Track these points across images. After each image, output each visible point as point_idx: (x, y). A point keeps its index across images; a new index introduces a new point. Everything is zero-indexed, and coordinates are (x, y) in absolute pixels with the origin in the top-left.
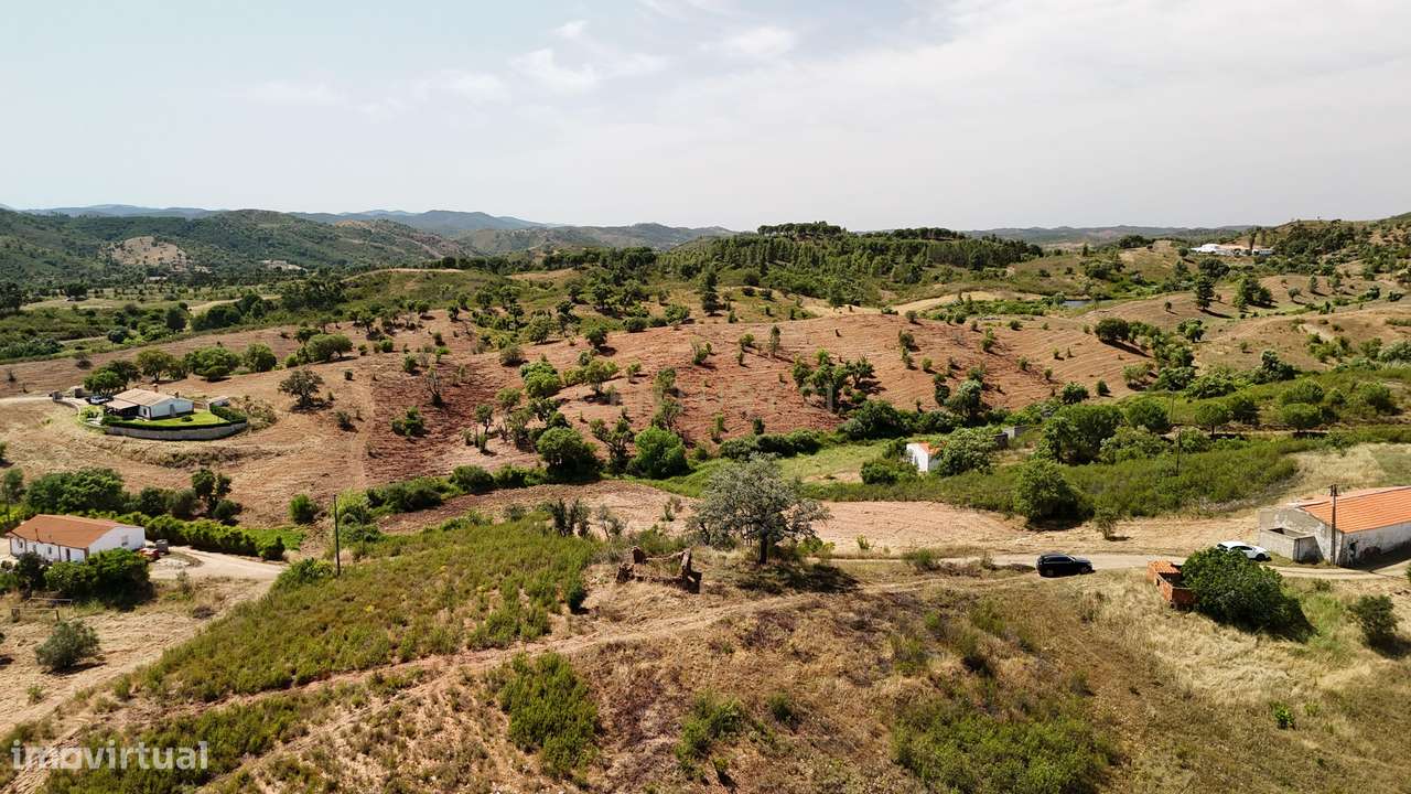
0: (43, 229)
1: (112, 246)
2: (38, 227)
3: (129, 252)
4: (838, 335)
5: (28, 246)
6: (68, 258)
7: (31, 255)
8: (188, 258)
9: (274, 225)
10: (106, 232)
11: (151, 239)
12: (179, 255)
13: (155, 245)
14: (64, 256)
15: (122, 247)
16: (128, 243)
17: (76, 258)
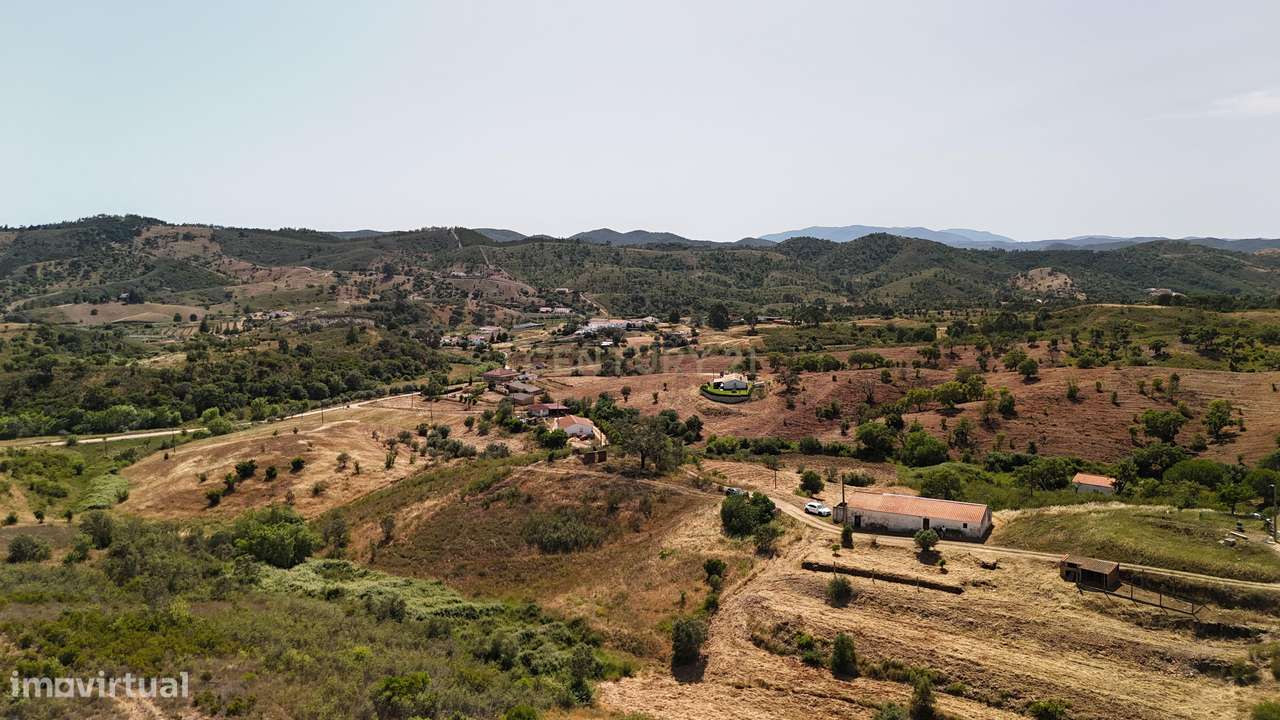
0: (975, 262)
1: (1019, 275)
2: (972, 261)
3: (1030, 280)
4: (1275, 390)
5: (952, 276)
6: (975, 285)
7: (950, 283)
8: (1072, 285)
9: (1176, 256)
10: (1027, 263)
11: (1049, 269)
12: (1066, 283)
13: (1050, 274)
14: (972, 283)
15: (1025, 276)
16: (1031, 272)
17: (980, 285)
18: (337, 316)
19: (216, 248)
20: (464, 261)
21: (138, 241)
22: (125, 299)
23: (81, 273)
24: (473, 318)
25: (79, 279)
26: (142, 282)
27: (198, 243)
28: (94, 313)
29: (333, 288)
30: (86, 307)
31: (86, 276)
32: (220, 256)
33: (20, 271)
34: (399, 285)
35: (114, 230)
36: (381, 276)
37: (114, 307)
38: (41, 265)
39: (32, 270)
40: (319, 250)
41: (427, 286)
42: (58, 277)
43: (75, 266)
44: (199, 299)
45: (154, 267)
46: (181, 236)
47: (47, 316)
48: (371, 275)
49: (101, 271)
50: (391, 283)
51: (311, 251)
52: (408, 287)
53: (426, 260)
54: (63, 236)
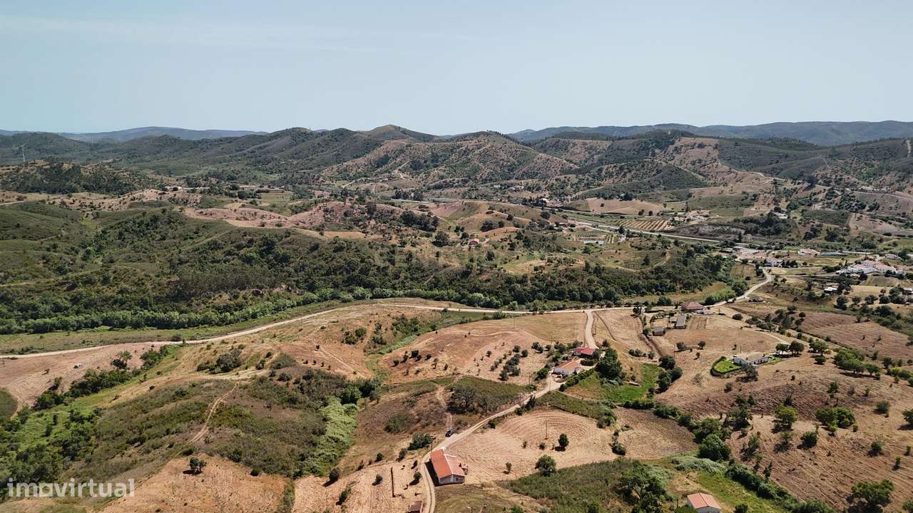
18: (721, 225)
19: (715, 154)
20: (899, 171)
21: (671, 148)
22: (622, 198)
23: (623, 173)
24: (827, 235)
25: (620, 177)
26: (649, 182)
27: (705, 151)
28: (602, 205)
29: (755, 196)
30: (601, 200)
31: (624, 175)
32: (715, 160)
33: (594, 171)
34: (815, 194)
35: (660, 140)
36: (806, 185)
37: (616, 201)
38: (605, 167)
39: (600, 170)
40: (787, 156)
41: (836, 197)
42: (611, 175)
43: (621, 168)
44: (670, 198)
45: (661, 171)
46: (697, 145)
47: (579, 205)
48: (799, 183)
49: (633, 172)
50: (810, 192)
51: (781, 157)
52: (821, 196)
53: (873, 166)
54: (633, 144)
